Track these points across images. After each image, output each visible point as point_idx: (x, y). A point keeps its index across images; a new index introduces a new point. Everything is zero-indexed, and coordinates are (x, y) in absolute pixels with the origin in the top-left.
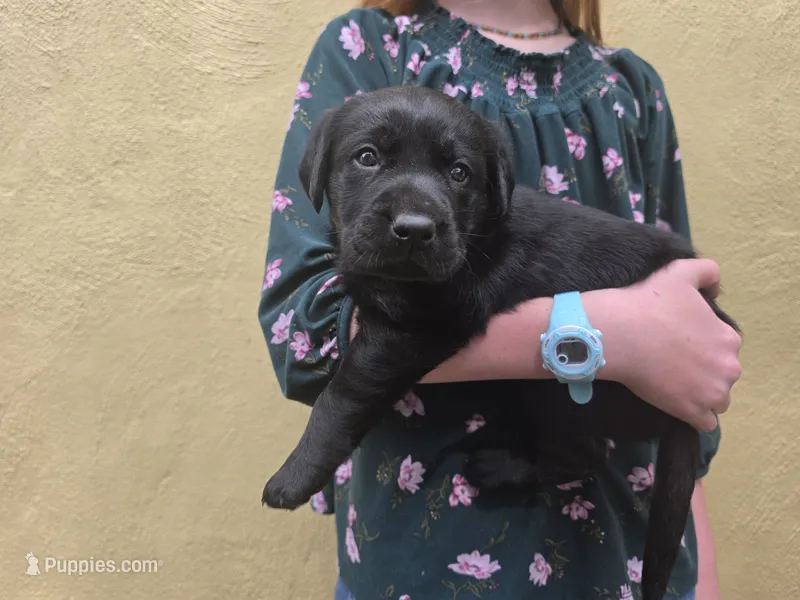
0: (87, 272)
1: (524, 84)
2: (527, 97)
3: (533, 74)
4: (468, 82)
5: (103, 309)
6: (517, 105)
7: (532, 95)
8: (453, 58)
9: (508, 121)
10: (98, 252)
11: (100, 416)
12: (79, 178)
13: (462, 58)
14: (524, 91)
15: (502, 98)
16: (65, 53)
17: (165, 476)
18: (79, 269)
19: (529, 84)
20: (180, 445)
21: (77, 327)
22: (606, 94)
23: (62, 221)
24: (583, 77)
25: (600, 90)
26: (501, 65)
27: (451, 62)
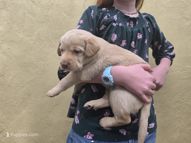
0: (47, 60)
1: (131, 24)
2: (131, 27)
3: (133, 22)
4: (118, 23)
5: (49, 68)
6: (129, 29)
7: (132, 26)
8: (115, 17)
9: (126, 32)
10: (50, 56)
11: (44, 91)
12: (48, 40)
13: (117, 17)
14: (131, 25)
15: (126, 27)
16: (49, 15)
17: (56, 106)
18: (45, 59)
19: (132, 24)
20: (61, 99)
21: (43, 71)
22: (147, 27)
23: (43, 49)
24: (142, 22)
25: (146, 26)
26: (126, 19)
27: (115, 18)
